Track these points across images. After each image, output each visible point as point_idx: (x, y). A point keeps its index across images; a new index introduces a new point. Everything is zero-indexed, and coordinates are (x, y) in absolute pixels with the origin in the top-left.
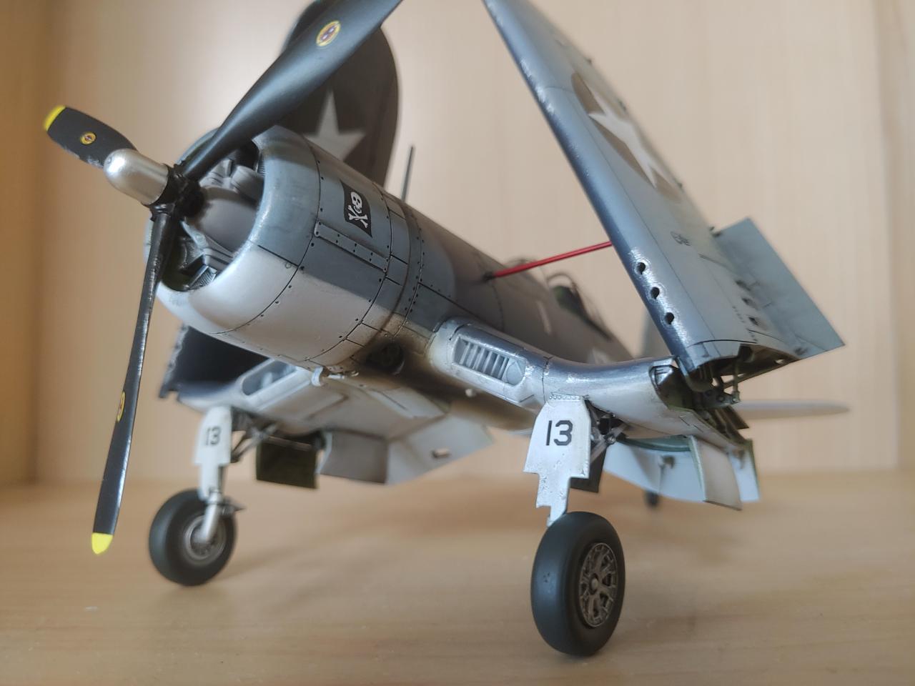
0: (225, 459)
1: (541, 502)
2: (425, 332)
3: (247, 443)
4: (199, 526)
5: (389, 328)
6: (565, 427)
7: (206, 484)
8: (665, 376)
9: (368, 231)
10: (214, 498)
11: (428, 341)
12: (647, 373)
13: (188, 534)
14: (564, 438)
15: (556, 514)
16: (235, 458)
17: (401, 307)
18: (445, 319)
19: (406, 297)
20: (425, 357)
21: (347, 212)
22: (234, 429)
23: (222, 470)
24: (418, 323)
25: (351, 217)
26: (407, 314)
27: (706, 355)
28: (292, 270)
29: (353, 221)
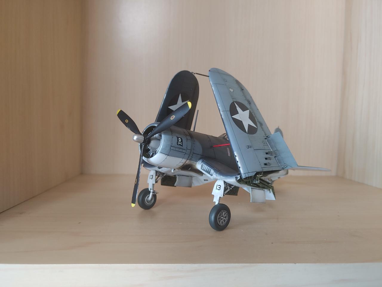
0: (154, 183)
1: (214, 201)
2: (195, 162)
3: (159, 178)
4: (148, 197)
5: (186, 162)
6: (219, 186)
7: (150, 187)
8: (238, 179)
9: (182, 146)
10: (152, 191)
11: (196, 164)
12: (235, 178)
13: (146, 198)
14: (219, 189)
15: (217, 203)
16: (156, 182)
17: (189, 158)
18: (200, 159)
19: (190, 156)
20: (195, 167)
21: (178, 143)
22: (156, 175)
23: (153, 184)
24: (193, 161)
25: (178, 144)
26: (191, 159)
27: (246, 176)
28: (167, 156)
29: (179, 145)
